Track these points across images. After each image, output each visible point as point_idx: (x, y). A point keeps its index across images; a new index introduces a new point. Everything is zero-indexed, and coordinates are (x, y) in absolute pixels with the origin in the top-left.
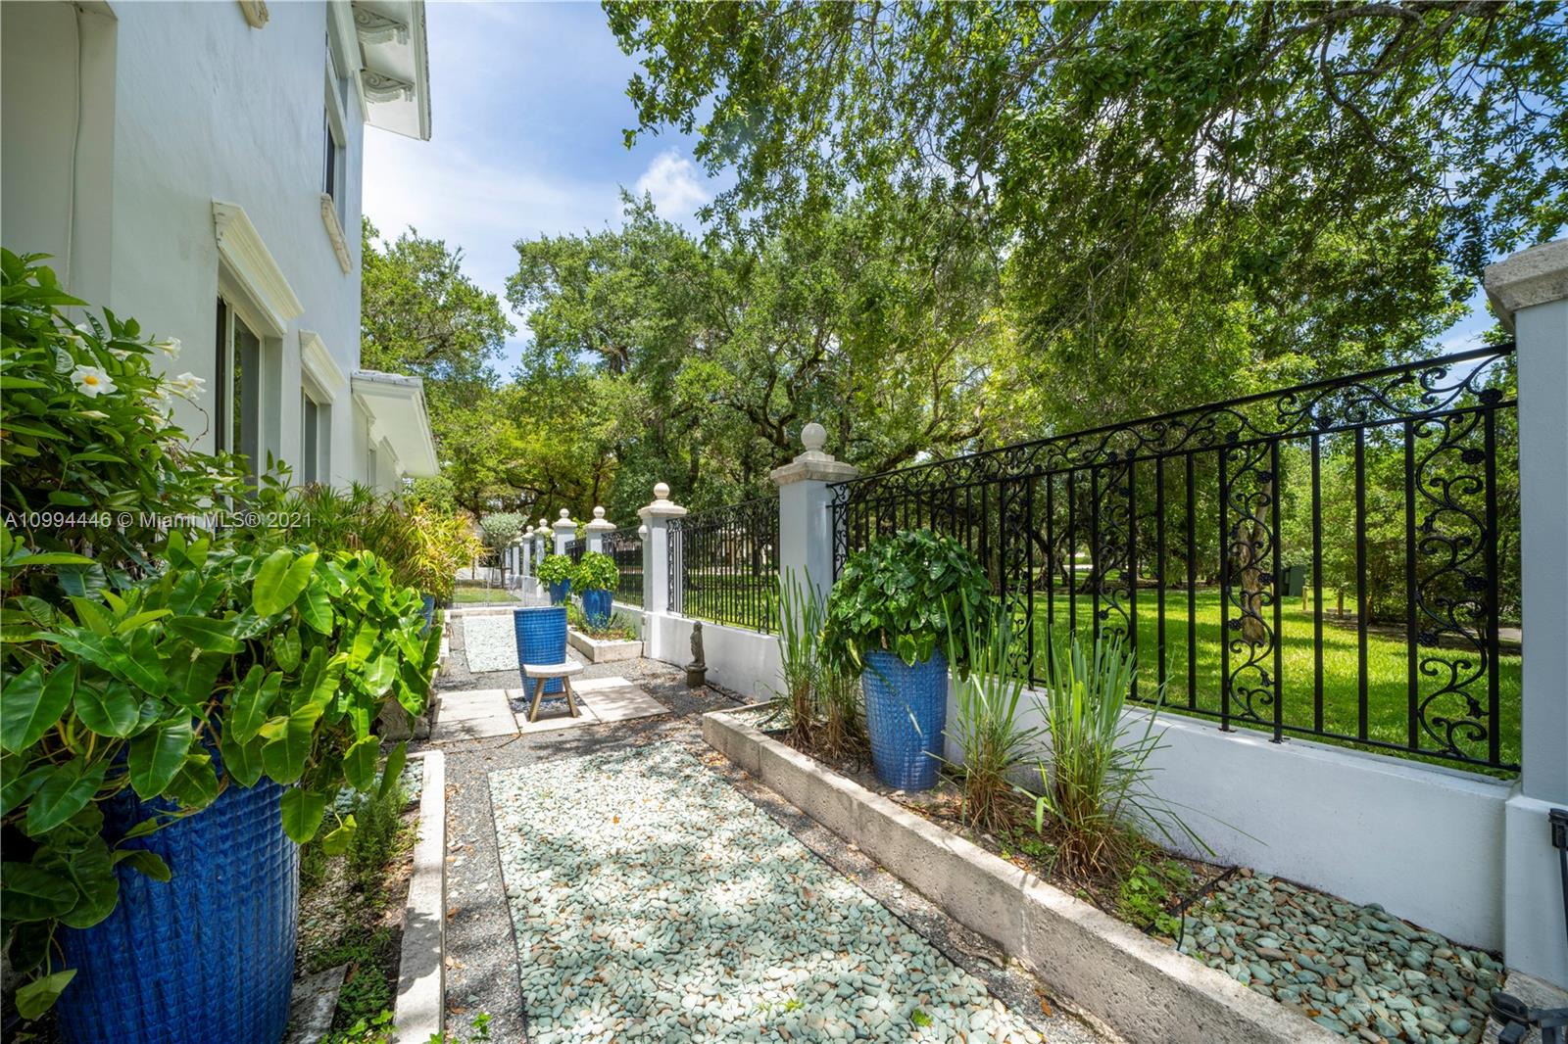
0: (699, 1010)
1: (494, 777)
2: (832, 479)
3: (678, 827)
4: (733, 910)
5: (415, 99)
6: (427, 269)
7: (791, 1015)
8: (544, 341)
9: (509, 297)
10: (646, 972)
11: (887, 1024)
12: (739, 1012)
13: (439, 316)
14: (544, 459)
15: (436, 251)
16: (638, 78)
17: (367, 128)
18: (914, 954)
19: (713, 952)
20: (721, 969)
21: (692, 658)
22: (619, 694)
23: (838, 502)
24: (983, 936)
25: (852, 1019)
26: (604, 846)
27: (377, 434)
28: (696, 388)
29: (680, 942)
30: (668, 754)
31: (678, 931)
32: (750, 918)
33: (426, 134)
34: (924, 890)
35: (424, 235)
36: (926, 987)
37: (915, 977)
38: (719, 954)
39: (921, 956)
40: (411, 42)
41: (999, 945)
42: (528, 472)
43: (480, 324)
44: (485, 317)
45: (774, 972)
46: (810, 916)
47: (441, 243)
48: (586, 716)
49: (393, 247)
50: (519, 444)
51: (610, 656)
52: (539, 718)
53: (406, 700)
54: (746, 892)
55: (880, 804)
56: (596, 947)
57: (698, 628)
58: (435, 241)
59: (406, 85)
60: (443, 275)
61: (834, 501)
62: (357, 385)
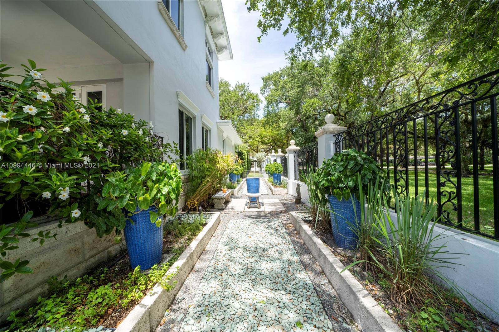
0: (238, 292)
1: (231, 221)
2: (336, 133)
3: (265, 243)
4: (265, 270)
5: (228, 50)
6: (241, 91)
7: (260, 304)
8: (269, 103)
9: (261, 93)
10: (232, 277)
11: (287, 321)
12: (247, 297)
13: (245, 102)
14: (272, 136)
15: (243, 86)
16: (260, 20)
17: (219, 62)
18: (313, 304)
19: (251, 279)
20: (251, 284)
21: (297, 195)
22: (275, 204)
23: (337, 141)
24: (348, 309)
25: (277, 314)
26: (244, 243)
27: (225, 135)
28: (308, 108)
29: (245, 273)
30: (275, 223)
31: (247, 270)
32: (268, 274)
33: (232, 57)
34: (333, 285)
35: (240, 83)
36: (309, 316)
37: (308, 311)
38: (252, 280)
39: (315, 306)
40: (225, 37)
41: (352, 316)
42: (269, 141)
43: (254, 102)
44: (255, 100)
45: (264, 291)
46: (286, 279)
47: (244, 83)
48: (262, 209)
49: (234, 88)
50: (265, 133)
51: (277, 193)
52: (250, 208)
53: (172, 195)
54: (272, 266)
55: (326, 250)
56: (226, 267)
57: (298, 185)
58: (243, 83)
59: (225, 48)
60: (245, 91)
61: (336, 141)
62: (218, 124)
